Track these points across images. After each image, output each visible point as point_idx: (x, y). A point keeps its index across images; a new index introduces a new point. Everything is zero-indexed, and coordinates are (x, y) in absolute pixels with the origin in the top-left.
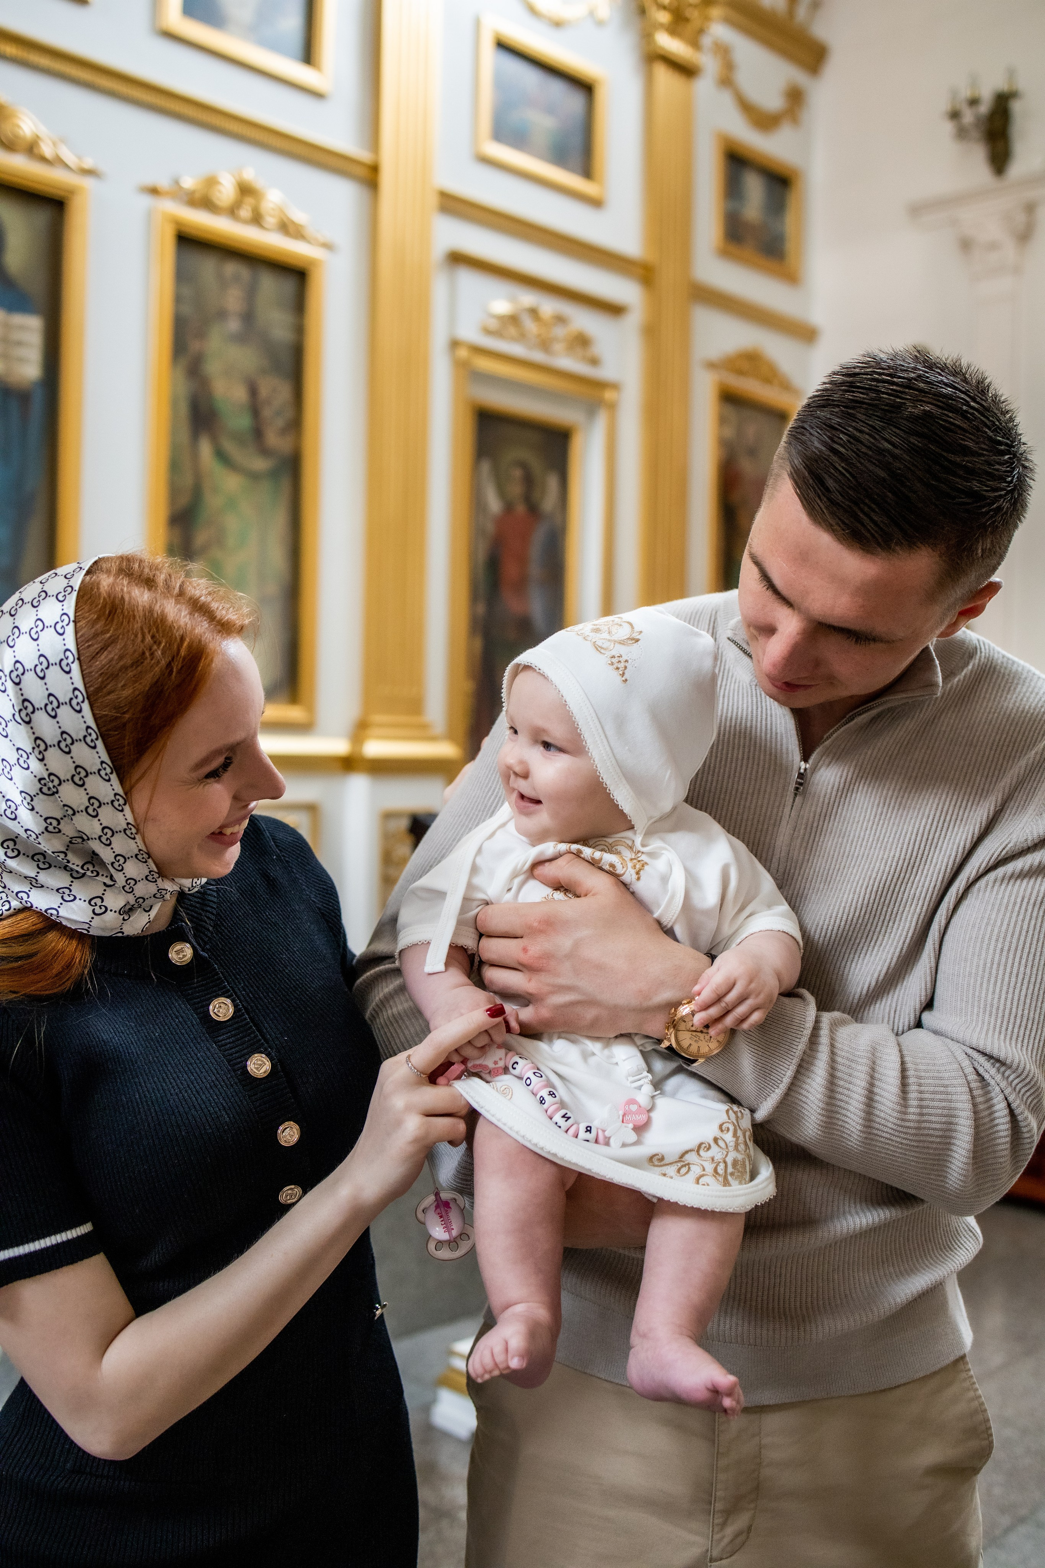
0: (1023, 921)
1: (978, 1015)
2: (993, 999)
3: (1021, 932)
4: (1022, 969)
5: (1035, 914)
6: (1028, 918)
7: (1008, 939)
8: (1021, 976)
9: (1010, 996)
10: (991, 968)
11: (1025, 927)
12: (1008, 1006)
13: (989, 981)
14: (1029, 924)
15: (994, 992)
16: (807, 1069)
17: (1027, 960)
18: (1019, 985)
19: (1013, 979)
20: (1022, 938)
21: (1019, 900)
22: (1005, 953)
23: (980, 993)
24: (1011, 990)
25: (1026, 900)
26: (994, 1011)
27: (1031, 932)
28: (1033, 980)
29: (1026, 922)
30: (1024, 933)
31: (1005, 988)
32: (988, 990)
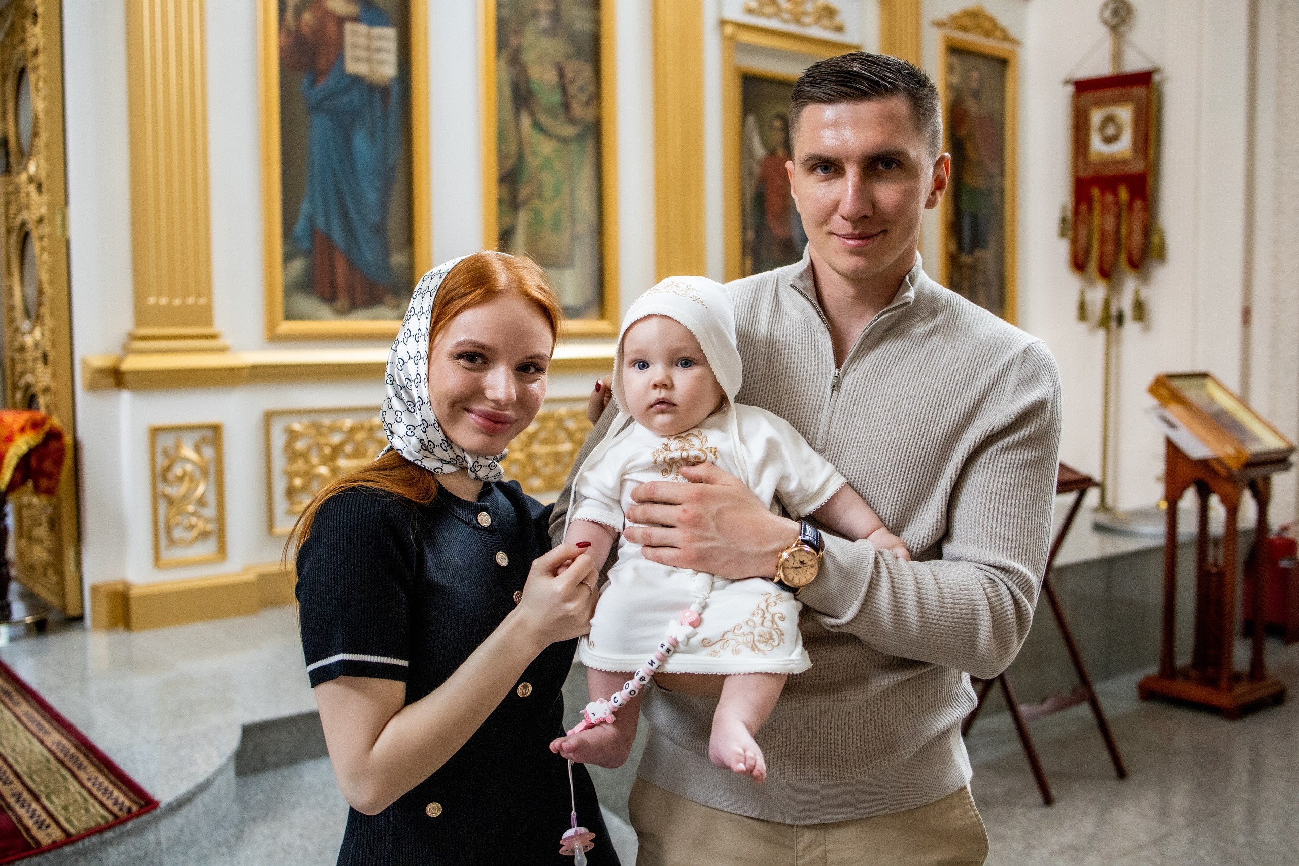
0: (1011, 479)
1: (987, 543)
2: (996, 531)
3: (1010, 486)
4: (1013, 510)
5: (1018, 474)
6: (1014, 477)
7: (1003, 492)
8: (1012, 515)
9: (1007, 528)
10: (993, 511)
11: (1012, 483)
12: (1006, 535)
13: (992, 519)
14: (1015, 481)
15: (996, 527)
16: (877, 585)
17: (1015, 505)
18: (1012, 521)
19: (1008, 517)
20: (1011, 490)
21: (1008, 465)
22: (1001, 501)
23: (987, 528)
24: (1007, 524)
25: (1012, 465)
26: (997, 539)
27: (1016, 486)
28: (1020, 517)
29: (1013, 480)
30: (1012, 487)
31: (1003, 524)
32: (992, 526)
